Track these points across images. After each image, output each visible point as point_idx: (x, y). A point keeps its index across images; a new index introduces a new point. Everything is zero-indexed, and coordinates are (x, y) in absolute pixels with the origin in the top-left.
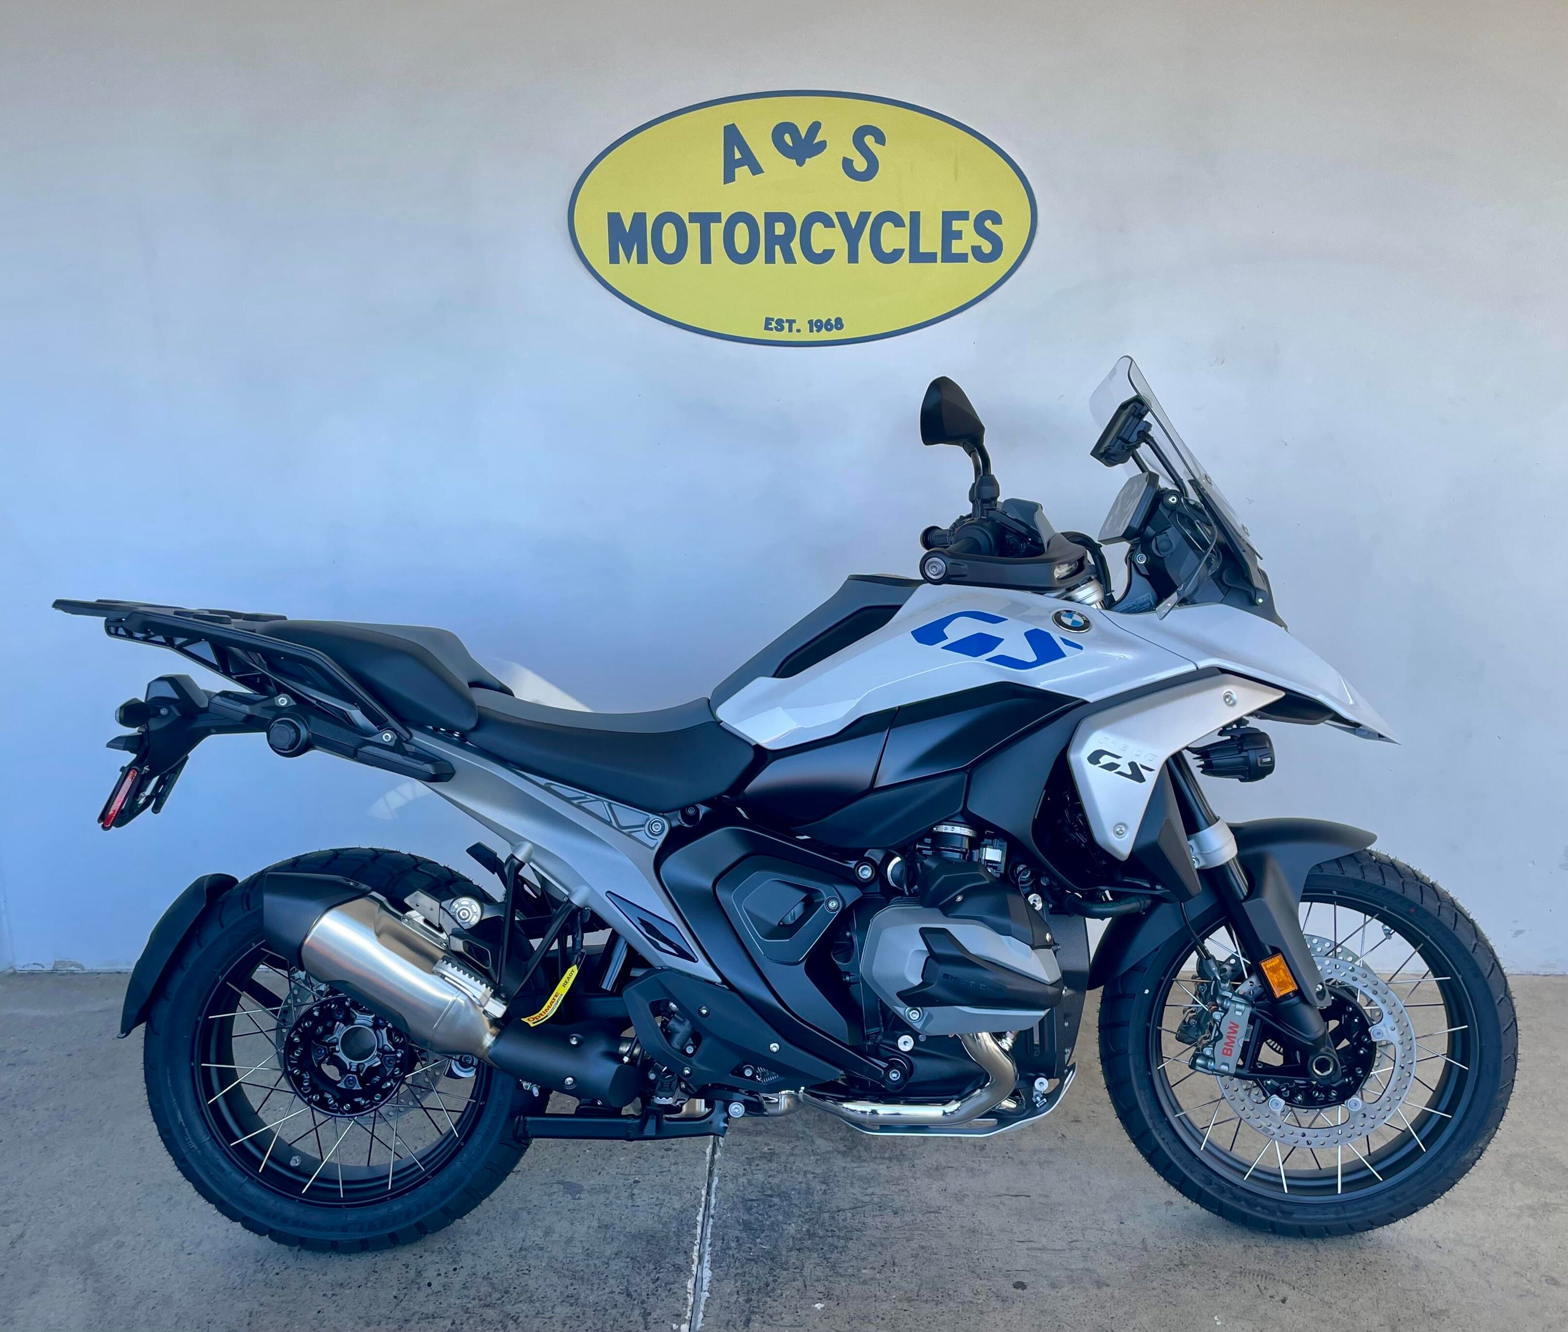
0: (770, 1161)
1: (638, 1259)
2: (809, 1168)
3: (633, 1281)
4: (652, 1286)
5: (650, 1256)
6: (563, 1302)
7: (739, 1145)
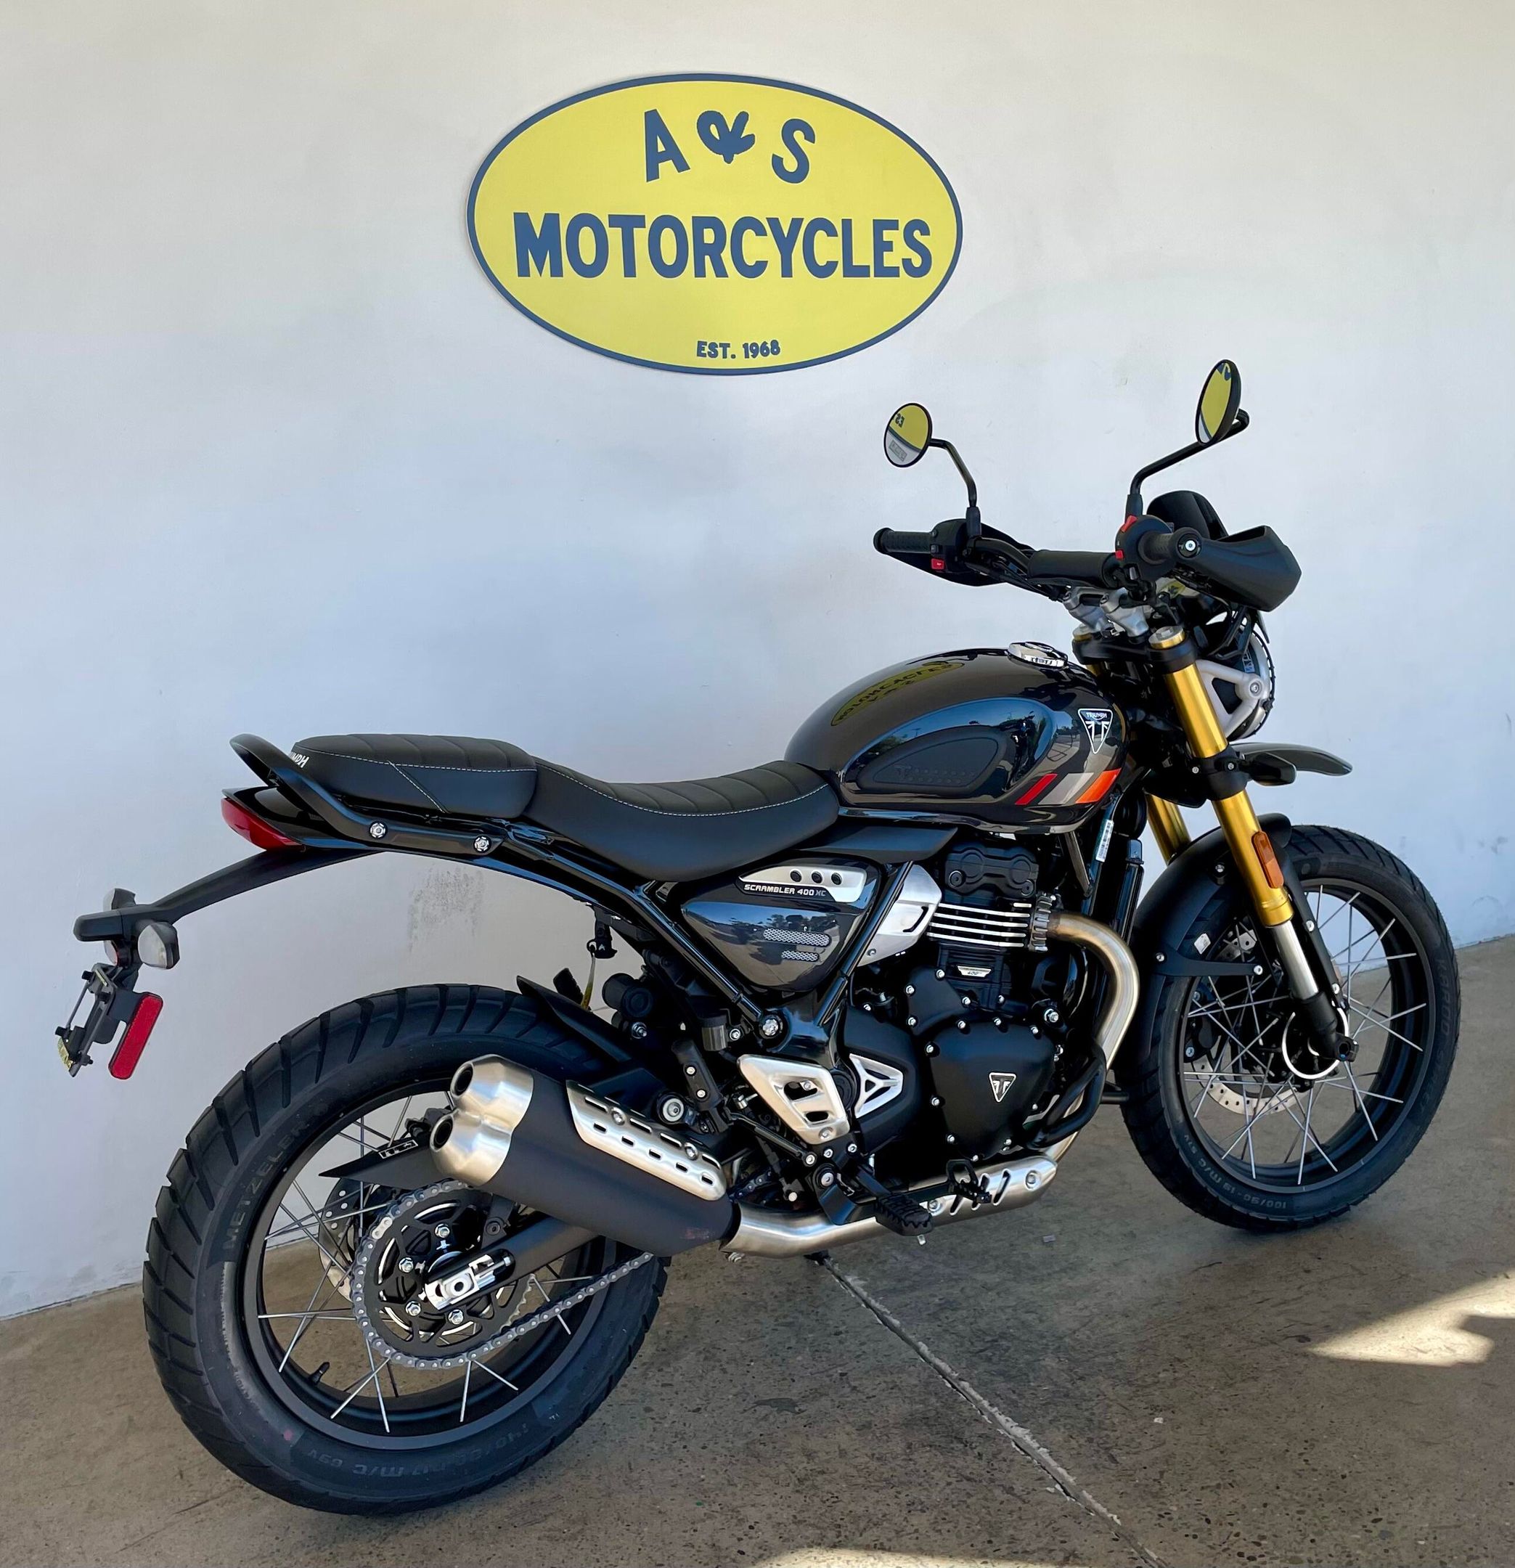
0: (955, 1310)
1: (937, 1444)
2: (999, 1303)
3: (957, 1466)
4: (983, 1463)
5: (945, 1437)
6: (909, 1512)
7: (906, 1306)
